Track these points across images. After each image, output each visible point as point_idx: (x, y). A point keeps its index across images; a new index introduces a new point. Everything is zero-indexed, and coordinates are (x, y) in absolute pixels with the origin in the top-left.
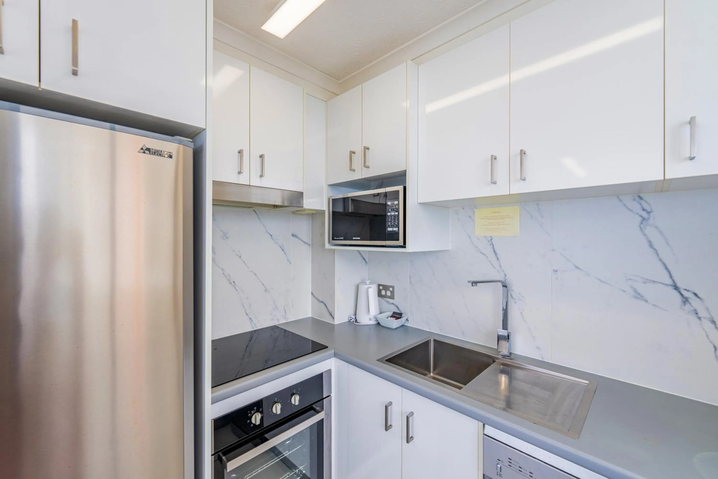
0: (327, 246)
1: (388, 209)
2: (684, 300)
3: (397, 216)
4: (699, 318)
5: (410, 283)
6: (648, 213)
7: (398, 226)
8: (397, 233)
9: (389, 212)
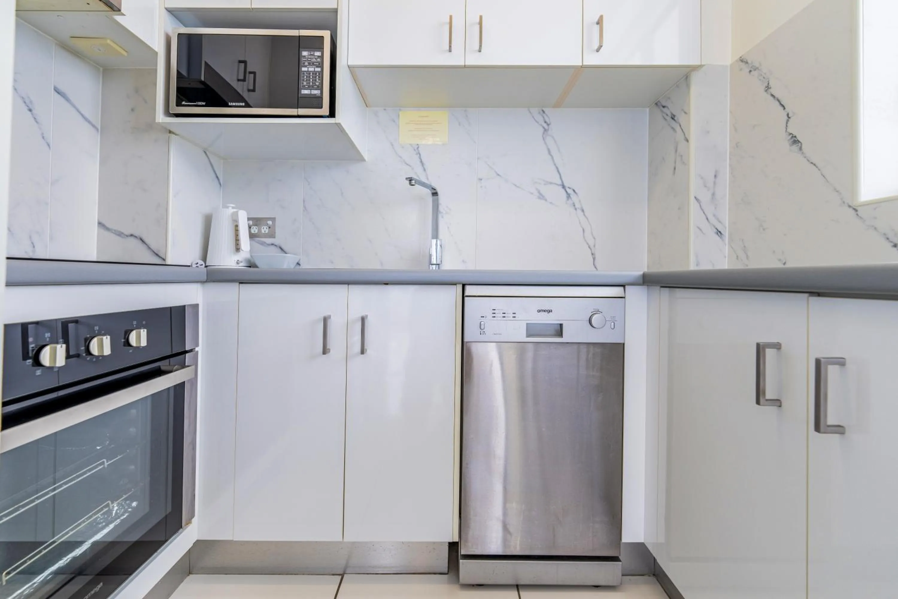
0: (161, 117)
1: (304, 62)
2: (568, 196)
3: (319, 74)
4: (576, 209)
5: (304, 211)
6: (548, 125)
7: (321, 88)
8: (320, 98)
9: (306, 66)
